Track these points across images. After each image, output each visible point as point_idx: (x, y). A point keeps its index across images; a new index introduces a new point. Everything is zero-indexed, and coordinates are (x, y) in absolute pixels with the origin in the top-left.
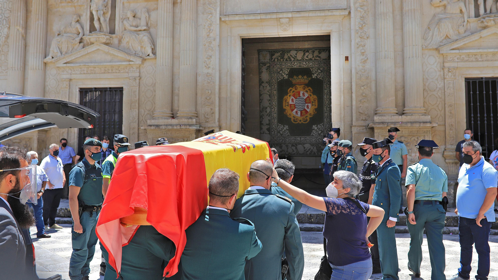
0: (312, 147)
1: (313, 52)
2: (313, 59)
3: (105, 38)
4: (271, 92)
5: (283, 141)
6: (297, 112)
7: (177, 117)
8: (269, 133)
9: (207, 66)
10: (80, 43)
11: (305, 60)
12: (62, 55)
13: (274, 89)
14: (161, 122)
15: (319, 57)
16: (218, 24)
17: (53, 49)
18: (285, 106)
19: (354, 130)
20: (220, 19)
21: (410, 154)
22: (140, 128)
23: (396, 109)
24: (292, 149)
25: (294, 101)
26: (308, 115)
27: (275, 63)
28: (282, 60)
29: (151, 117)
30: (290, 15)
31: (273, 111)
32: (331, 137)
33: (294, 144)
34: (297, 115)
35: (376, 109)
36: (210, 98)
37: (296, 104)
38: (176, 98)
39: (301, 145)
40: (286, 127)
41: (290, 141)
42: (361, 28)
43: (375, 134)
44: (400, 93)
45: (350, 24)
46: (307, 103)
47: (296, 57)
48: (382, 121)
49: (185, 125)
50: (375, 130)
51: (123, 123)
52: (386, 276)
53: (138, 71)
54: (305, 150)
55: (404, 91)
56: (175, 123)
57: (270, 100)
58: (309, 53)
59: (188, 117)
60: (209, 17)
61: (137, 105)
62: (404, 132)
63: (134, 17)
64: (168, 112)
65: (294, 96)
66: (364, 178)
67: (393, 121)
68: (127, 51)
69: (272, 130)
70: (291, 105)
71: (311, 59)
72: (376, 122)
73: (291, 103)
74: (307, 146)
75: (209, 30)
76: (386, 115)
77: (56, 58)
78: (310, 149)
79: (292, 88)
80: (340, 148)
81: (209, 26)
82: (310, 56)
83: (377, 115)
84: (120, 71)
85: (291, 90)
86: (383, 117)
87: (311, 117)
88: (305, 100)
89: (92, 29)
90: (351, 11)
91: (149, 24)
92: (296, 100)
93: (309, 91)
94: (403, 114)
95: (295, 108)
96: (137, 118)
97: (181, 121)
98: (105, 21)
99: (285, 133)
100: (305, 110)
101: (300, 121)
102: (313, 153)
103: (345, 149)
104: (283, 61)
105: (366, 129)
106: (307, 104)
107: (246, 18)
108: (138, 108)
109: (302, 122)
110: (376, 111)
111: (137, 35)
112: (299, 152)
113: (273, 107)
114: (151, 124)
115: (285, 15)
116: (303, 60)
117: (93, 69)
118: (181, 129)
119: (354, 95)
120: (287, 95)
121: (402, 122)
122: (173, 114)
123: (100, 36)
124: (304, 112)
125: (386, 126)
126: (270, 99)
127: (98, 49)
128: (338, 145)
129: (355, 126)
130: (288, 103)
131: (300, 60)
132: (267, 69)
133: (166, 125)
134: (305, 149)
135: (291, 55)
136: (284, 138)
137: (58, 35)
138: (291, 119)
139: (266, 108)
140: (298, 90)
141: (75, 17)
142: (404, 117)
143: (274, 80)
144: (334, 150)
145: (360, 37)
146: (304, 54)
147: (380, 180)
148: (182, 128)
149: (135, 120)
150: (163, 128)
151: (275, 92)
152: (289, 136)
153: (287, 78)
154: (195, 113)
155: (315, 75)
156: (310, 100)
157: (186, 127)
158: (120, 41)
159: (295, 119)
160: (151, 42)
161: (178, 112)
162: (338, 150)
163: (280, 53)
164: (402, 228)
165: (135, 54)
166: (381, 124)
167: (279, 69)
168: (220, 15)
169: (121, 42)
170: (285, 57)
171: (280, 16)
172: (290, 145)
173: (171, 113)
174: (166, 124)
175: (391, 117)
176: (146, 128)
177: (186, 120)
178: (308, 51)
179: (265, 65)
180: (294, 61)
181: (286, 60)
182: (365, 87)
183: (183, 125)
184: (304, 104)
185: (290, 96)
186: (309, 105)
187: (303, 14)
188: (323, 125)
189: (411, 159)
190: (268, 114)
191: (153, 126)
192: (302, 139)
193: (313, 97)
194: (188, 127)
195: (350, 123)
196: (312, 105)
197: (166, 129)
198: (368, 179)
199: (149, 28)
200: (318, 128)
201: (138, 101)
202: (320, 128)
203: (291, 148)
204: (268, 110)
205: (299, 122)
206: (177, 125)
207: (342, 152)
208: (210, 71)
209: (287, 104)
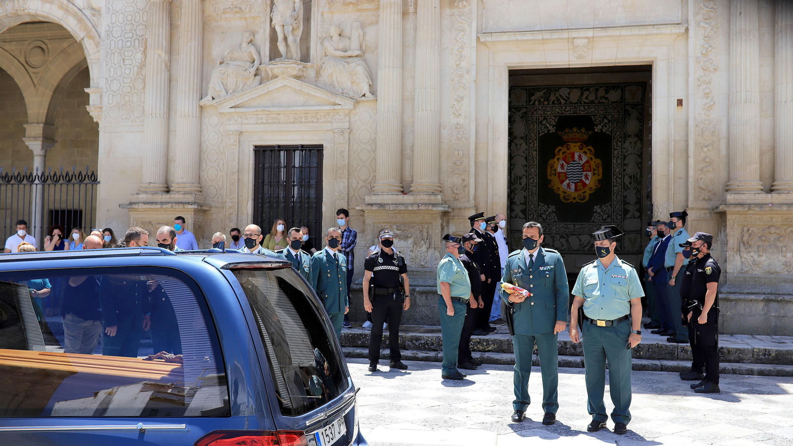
1: (597, 90)
2: (596, 101)
3: (297, 69)
4: (529, 153)
5: (547, 230)
6: (569, 185)
7: (411, 191)
8: (524, 217)
9: (456, 113)
10: (255, 75)
11: (583, 103)
12: (228, 94)
13: (533, 149)
14: (387, 199)
15: (606, 99)
16: (473, 47)
17: (215, 85)
18: (551, 175)
20: (478, 39)
21: (783, 253)
23: (761, 183)
24: (561, 242)
25: (565, 168)
26: (587, 189)
27: (535, 108)
28: (546, 103)
29: (368, 192)
30: (590, 34)
31: (531, 183)
33: (564, 235)
34: (569, 190)
36: (461, 163)
37: (568, 172)
38: (407, 162)
39: (574, 236)
40: (552, 208)
41: (557, 230)
42: (705, 55)
43: (728, 221)
44: (766, 158)
45: (687, 47)
46: (586, 171)
47: (569, 98)
48: (739, 201)
49: (425, 204)
50: (728, 216)
51: (324, 199)
53: (347, 120)
54: (581, 245)
55: (774, 154)
56: (409, 202)
57: (526, 166)
58: (590, 93)
59: (429, 192)
60: (460, 35)
61: (346, 172)
62: (774, 219)
63: (340, 35)
64: (397, 184)
65: (564, 159)
67: (758, 202)
68: (331, 89)
69: (530, 213)
70: (559, 173)
71: (592, 102)
72: (730, 203)
73: (559, 170)
74: (584, 238)
75: (459, 56)
76: (745, 192)
77: (219, 100)
78: (589, 243)
79: (562, 147)
81: (460, 50)
82: (592, 97)
83: (730, 192)
84: (318, 119)
85: (560, 150)
86: (740, 195)
87: (592, 192)
88: (582, 166)
89: (274, 54)
90: (689, 28)
91: (364, 46)
92: (568, 167)
93: (588, 152)
94: (772, 191)
95: (567, 178)
96: (347, 192)
97: (418, 198)
98: (295, 41)
99: (550, 218)
100: (581, 181)
101: (574, 198)
104: (548, 104)
106: (585, 173)
107: (519, 37)
108: (347, 177)
109: (577, 200)
111: (345, 64)
112: (571, 247)
113: (530, 177)
114: (371, 202)
115: (582, 34)
116: (580, 103)
117: (275, 116)
118: (419, 210)
119: (691, 161)
120: (554, 158)
121: (772, 204)
122: (403, 187)
123: (289, 65)
124: (580, 184)
125: (746, 209)
126: (526, 163)
127: (285, 85)
129: (693, 209)
130: (555, 170)
131: (576, 103)
132: (522, 118)
133: (396, 204)
134: (582, 243)
135: (561, 96)
136: (548, 225)
137: (221, 63)
138: (559, 195)
139: (521, 178)
140: (571, 151)
141: (247, 35)
142: (775, 195)
143: (533, 135)
145: (703, 69)
146: (582, 94)
148: (422, 209)
149: (343, 195)
150: (391, 209)
151: (534, 153)
152: (555, 221)
153: (554, 131)
154: (438, 187)
155: (600, 127)
156: (590, 166)
157: (426, 208)
158: (318, 74)
159: (566, 195)
160: (368, 75)
161: (412, 185)
163: (544, 91)
165: (343, 93)
166: (739, 206)
167: (542, 116)
168: (478, 33)
169: (320, 74)
170: (550, 99)
171: (575, 34)
172: (558, 237)
173: (401, 185)
174: (394, 202)
176: (365, 208)
177: (426, 197)
178: (588, 89)
179: (520, 111)
180: (565, 104)
181: (553, 103)
182: (710, 148)
183: (422, 204)
184: (581, 172)
185: (558, 159)
186: (589, 173)
188: (611, 205)
190: (523, 187)
191: (374, 205)
192: (577, 226)
193: (595, 162)
194: (430, 207)
195: (683, 204)
196: (594, 174)
197: (395, 210)
199: (364, 52)
200: (602, 211)
201: (347, 166)
202: (605, 211)
203: (559, 240)
204: (524, 181)
205: (572, 200)
206: (413, 204)
208: (461, 120)
209: (553, 172)
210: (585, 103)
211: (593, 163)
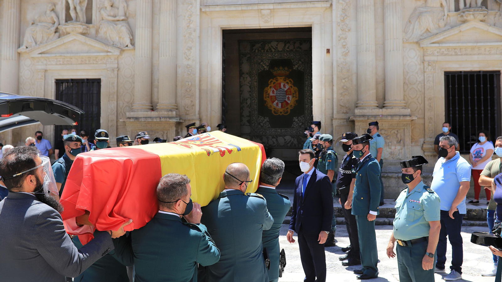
0: (292, 139)
1: (295, 43)
2: (294, 50)
3: (82, 28)
4: (252, 83)
5: (264, 133)
6: (277, 104)
7: (157, 109)
8: (249, 124)
9: (187, 58)
10: (55, 32)
11: (286, 51)
12: (37, 45)
13: (254, 81)
14: (140, 114)
15: (300, 48)
16: (198, 15)
17: (28, 38)
18: (266, 98)
19: (335, 123)
20: (201, 9)
21: (390, 147)
22: (119, 121)
23: (377, 102)
24: (273, 141)
25: (275, 93)
26: (289, 106)
27: (256, 54)
28: (262, 51)
29: (130, 109)
30: (271, 7)
31: (254, 103)
32: (312, 130)
33: (274, 136)
34: (277, 107)
35: (357, 102)
36: (190, 90)
37: (277, 96)
38: (155, 90)
39: (281, 137)
40: (267, 119)
41: (270, 133)
42: (343, 21)
43: (356, 127)
44: (381, 86)
45: (332, 16)
46: (288, 95)
47: (277, 48)
48: (363, 114)
49: (165, 117)
50: (356, 123)
51: (102, 115)
52: (366, 268)
53: (116, 62)
54: (285, 142)
55: (385, 84)
56: (154, 116)
57: (250, 92)
58: (291, 45)
59: (168, 109)
60: (189, 7)
61: (115, 97)
62: (384, 125)
63: (112, 6)
64: (147, 104)
65: (275, 87)
66: (344, 172)
67: (374, 114)
68: (105, 42)
69: (253, 122)
70: (271, 96)
71: (292, 50)
72: (357, 115)
73: (271, 94)
74: (288, 138)
75: (189, 21)
76: (366, 108)
77: (31, 49)
78: (291, 141)
79: (273, 79)
80: (321, 142)
81: (190, 16)
82: (291, 47)
83: (358, 108)
84: (97, 62)
85: (272, 81)
86: (363, 110)
87: (292, 108)
88: (285, 92)
89: (68, 18)
90: (333, 3)
91: (127, 14)
92: (277, 92)
93: (289, 82)
94: (384, 107)
95: (276, 99)
96: (116, 110)
97: (161, 113)
98: (82, 10)
99: (266, 125)
100: (285, 101)
101: (281, 112)
102: (293, 145)
103: (326, 143)
104: (264, 52)
105: (347, 121)
106: (287, 96)
107: (227, 8)
108: (116, 100)
109: (283, 113)
110: (357, 104)
111: (115, 25)
112: (279, 144)
113: (253, 99)
114: (130, 116)
115: (266, 7)
116: (284, 51)
117: (69, 59)
118: (160, 121)
119: (335, 88)
120: (268, 86)
121: (382, 115)
122: (152, 106)
123: (77, 26)
124: (284, 103)
125: (366, 119)
126: (250, 90)
127: (75, 39)
128: (319, 139)
129: (336, 119)
130: (269, 94)
131: (281, 51)
132: (247, 60)
133: (146, 118)
134: (286, 141)
135: (272, 46)
136: (264, 130)
137: (33, 24)
138: (271, 110)
139: (247, 99)
140: (279, 82)
141: (50, 5)
142: (384, 110)
143: (254, 72)
144: (315, 144)
145: (342, 30)
146: (285, 45)
147: (361, 175)
148: (162, 121)
149: (113, 112)
150: (143, 121)
151: (255, 83)
152: (269, 127)
153: (268, 69)
154: (175, 106)
155: (296, 66)
156: (290, 92)
157: (165, 120)
158: (97, 31)
159: (276, 110)
160: (129, 33)
161: (158, 105)
162: (319, 144)
163: (261, 43)
164: (381, 220)
165: (113, 44)
166: (362, 117)
167: (260, 60)
168: (201, 5)
169: (98, 31)
170: (265, 48)
171: (262, 7)
172: (271, 137)
173: (151, 105)
174: (145, 116)
175: (372, 110)
176: (125, 120)
177: (166, 113)
178: (289, 42)
179: (246, 56)
180: (275, 51)
181: (267, 51)
182: (346, 80)
183: (163, 117)
184: (285, 95)
185: (270, 87)
186: (290, 96)
187: (284, 6)
188: (304, 117)
189: (391, 152)
190: (248, 106)
191: (132, 118)
192: (283, 131)
193: (294, 89)
194: (168, 120)
195: (331, 116)
196: (293, 97)
197: (145, 121)
198: (348, 173)
199: (127, 18)
200: (298, 120)
201: (116, 93)
202: (300, 120)
203: (271, 140)
204: (249, 102)
205: (279, 113)
206: (157, 117)
207: (322, 146)
208: (190, 62)
209: (267, 96)
210: (287, 51)
211: (292, 90)
